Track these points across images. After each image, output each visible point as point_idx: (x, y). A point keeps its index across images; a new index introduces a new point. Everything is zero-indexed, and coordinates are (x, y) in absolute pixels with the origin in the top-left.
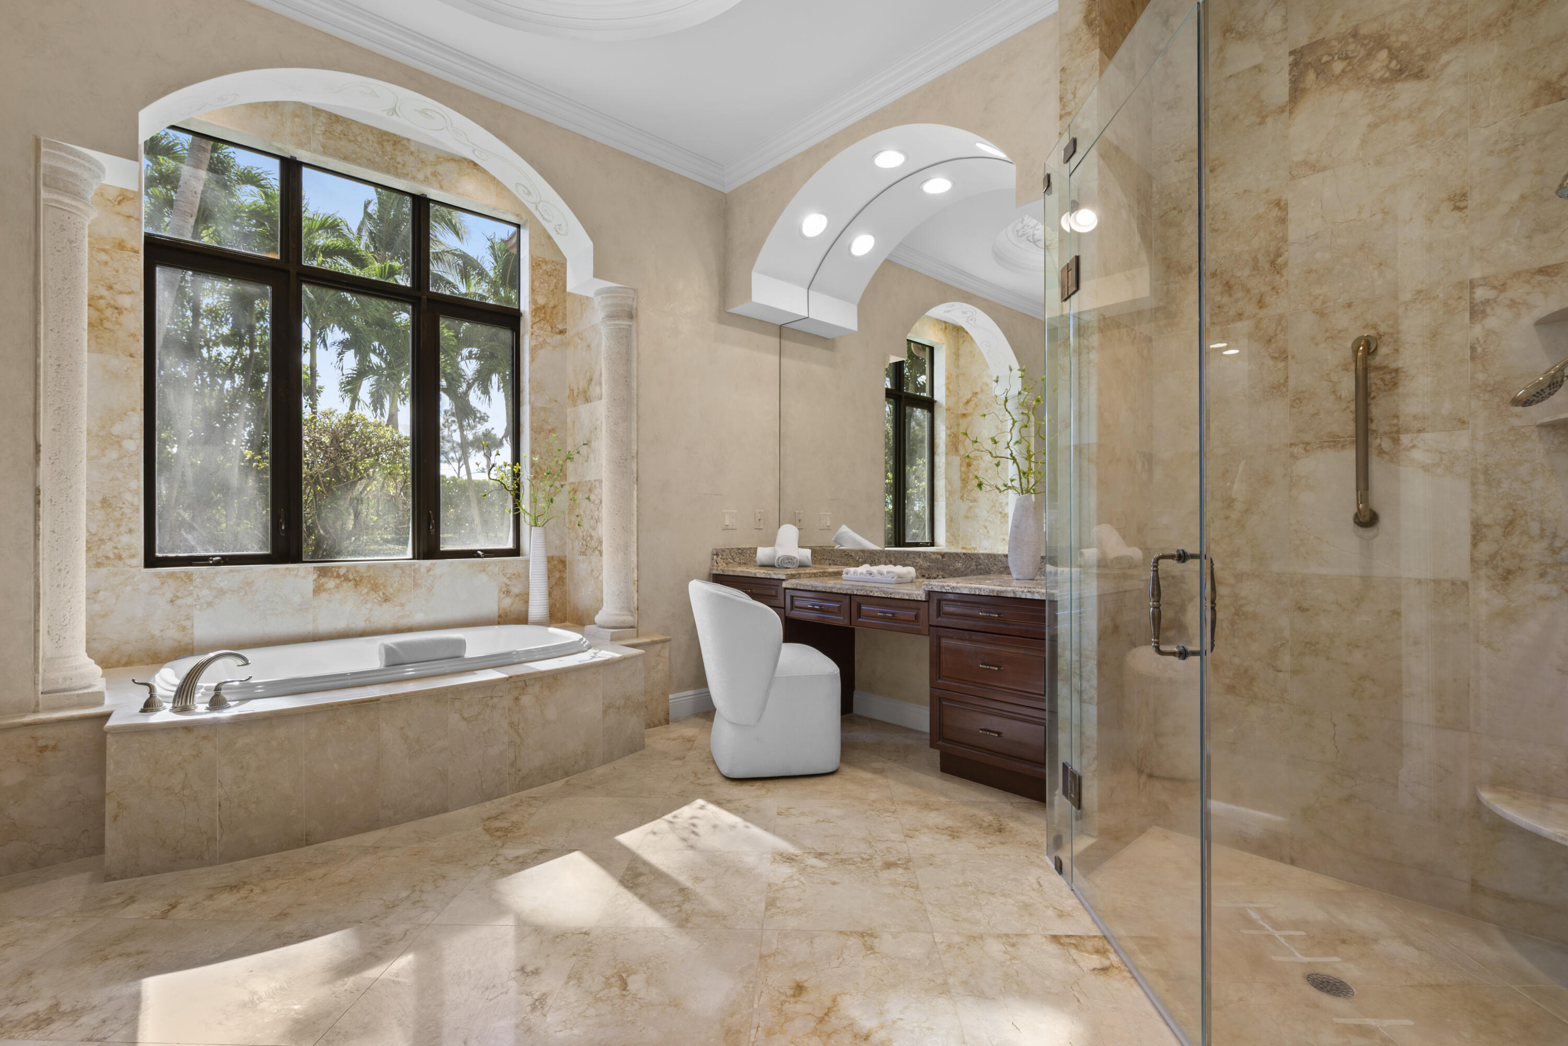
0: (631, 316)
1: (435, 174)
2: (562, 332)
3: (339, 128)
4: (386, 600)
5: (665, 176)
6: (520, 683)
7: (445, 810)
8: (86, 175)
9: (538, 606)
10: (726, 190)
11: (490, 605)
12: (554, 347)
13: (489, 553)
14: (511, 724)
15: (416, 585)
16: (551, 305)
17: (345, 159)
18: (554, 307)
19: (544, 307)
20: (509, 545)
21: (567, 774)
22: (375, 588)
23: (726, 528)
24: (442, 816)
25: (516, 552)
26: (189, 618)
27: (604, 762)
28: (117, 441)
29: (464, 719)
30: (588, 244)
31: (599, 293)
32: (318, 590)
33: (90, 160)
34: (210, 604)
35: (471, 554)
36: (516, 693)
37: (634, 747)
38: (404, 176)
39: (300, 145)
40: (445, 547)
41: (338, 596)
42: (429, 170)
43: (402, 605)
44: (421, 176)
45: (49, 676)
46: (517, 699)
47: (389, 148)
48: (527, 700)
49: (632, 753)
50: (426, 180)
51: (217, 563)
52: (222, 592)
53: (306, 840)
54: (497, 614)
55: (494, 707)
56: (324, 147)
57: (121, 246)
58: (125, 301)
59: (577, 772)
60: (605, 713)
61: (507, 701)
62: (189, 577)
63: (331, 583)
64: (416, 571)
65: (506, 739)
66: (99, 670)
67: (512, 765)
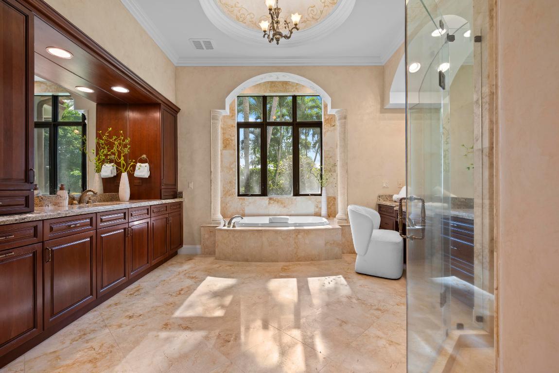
0: (345, 118)
1: (296, 89)
2: (333, 126)
3: (273, 85)
4: (285, 207)
5: (356, 68)
6: (298, 232)
7: (277, 262)
8: (218, 115)
9: (324, 212)
10: (383, 64)
11: (312, 210)
12: (331, 131)
13: (312, 195)
14: (295, 242)
15: (292, 203)
16: (330, 118)
17: (275, 92)
18: (331, 118)
19: (328, 119)
20: (320, 193)
21: (312, 260)
22: (282, 203)
23: (384, 187)
24: (277, 263)
25: (320, 195)
26: (244, 208)
27: (325, 260)
28: (231, 169)
29: (282, 239)
30: (330, 99)
31: (336, 112)
32: (269, 203)
33: (219, 112)
34: (248, 205)
35: (307, 195)
36: (297, 234)
37: (337, 258)
38: (289, 92)
39: (265, 92)
40: (301, 192)
41: (274, 205)
42: (295, 88)
43: (289, 209)
44: (293, 91)
45: (213, 217)
46: (297, 236)
47: (284, 86)
48: (300, 236)
49: (336, 259)
50: (294, 91)
51: (250, 196)
52: (250, 203)
53: (247, 260)
54: (314, 213)
55: (290, 237)
56: (270, 91)
57: (232, 126)
58: (233, 138)
59: (315, 260)
60: (325, 245)
61: (294, 236)
62: (244, 199)
63: (272, 202)
64: (292, 199)
65: (294, 246)
66: (222, 217)
67: (295, 254)
